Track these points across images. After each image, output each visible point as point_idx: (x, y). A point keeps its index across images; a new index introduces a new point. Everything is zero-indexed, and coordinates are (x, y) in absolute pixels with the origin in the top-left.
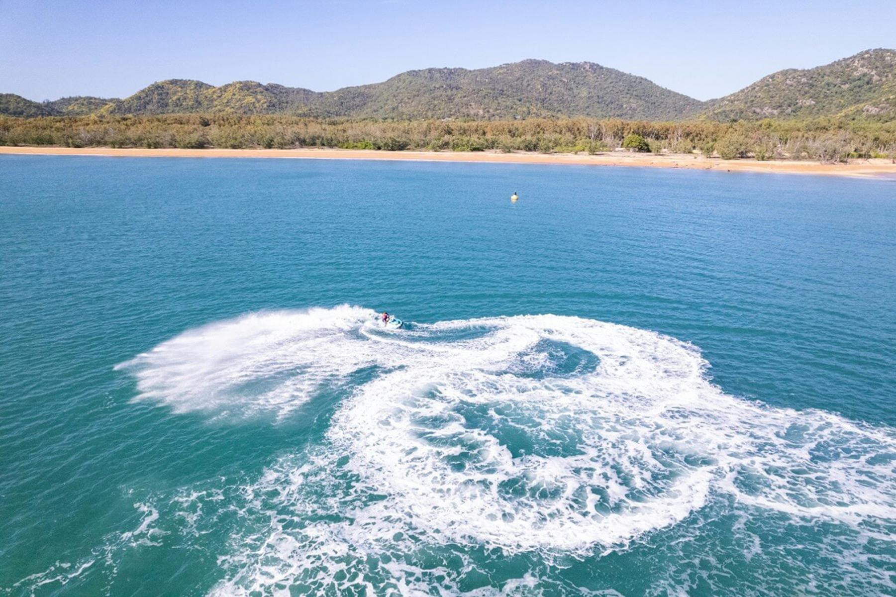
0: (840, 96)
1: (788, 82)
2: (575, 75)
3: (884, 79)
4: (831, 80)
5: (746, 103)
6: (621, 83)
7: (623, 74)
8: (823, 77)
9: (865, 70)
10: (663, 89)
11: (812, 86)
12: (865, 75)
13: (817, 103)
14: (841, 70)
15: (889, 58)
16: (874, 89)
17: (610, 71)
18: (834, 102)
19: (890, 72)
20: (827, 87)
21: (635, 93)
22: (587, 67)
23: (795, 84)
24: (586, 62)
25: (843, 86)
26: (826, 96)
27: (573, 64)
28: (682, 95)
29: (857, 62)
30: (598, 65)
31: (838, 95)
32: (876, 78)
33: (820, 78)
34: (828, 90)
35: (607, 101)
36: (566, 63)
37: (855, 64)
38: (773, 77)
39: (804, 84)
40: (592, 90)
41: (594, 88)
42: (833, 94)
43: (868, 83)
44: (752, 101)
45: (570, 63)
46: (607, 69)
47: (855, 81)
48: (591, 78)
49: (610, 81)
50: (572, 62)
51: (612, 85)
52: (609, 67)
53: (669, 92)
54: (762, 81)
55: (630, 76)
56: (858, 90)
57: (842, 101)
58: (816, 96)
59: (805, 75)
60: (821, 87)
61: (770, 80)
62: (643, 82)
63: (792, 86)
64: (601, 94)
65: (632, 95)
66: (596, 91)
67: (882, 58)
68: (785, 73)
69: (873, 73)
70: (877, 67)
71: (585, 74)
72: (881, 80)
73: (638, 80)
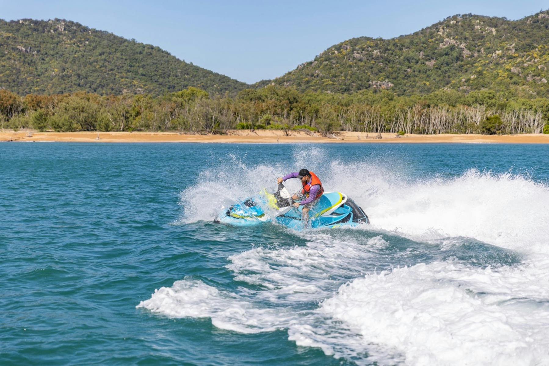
0: (425, 76)
1: (356, 55)
2: (40, 40)
3: (476, 55)
4: (411, 54)
5: (299, 85)
6: (118, 55)
7: (122, 41)
8: (401, 49)
9: (453, 42)
10: (186, 65)
11: (387, 61)
12: (452, 48)
13: (396, 85)
14: (423, 39)
15: (479, 27)
16: (465, 67)
17: (99, 35)
18: (418, 85)
19: (482, 45)
20: (407, 63)
21: (141, 70)
22: (61, 28)
23: (365, 59)
24: (58, 20)
25: (427, 63)
26: (407, 76)
27: (36, 22)
28: (217, 75)
29: (441, 30)
30: (79, 25)
31: (421, 75)
32: (466, 53)
33: (397, 50)
34: (409, 67)
35: (92, 83)
36: (25, 20)
37: (440, 33)
38: (339, 48)
39: (377, 58)
40: (67, 65)
41: (74, 61)
42: (416, 73)
43: (457, 59)
44: (308, 82)
45: (31, 21)
46: (95, 32)
47: (441, 56)
48: (67, 45)
49: (99, 50)
50: (34, 19)
51: (103, 57)
52: (98, 29)
53: (197, 69)
54: (326, 53)
55: (133, 42)
56: (446, 68)
57: (428, 83)
58: (394, 75)
59: (377, 45)
60: (400, 64)
61: (336, 52)
62: (154, 52)
63: (360, 60)
64: (83, 72)
65: (137, 73)
66: (75, 67)
67: (471, 27)
68: (354, 42)
69: (462, 46)
70: (466, 39)
71: (56, 40)
72: (472, 56)
73: (146, 50)
